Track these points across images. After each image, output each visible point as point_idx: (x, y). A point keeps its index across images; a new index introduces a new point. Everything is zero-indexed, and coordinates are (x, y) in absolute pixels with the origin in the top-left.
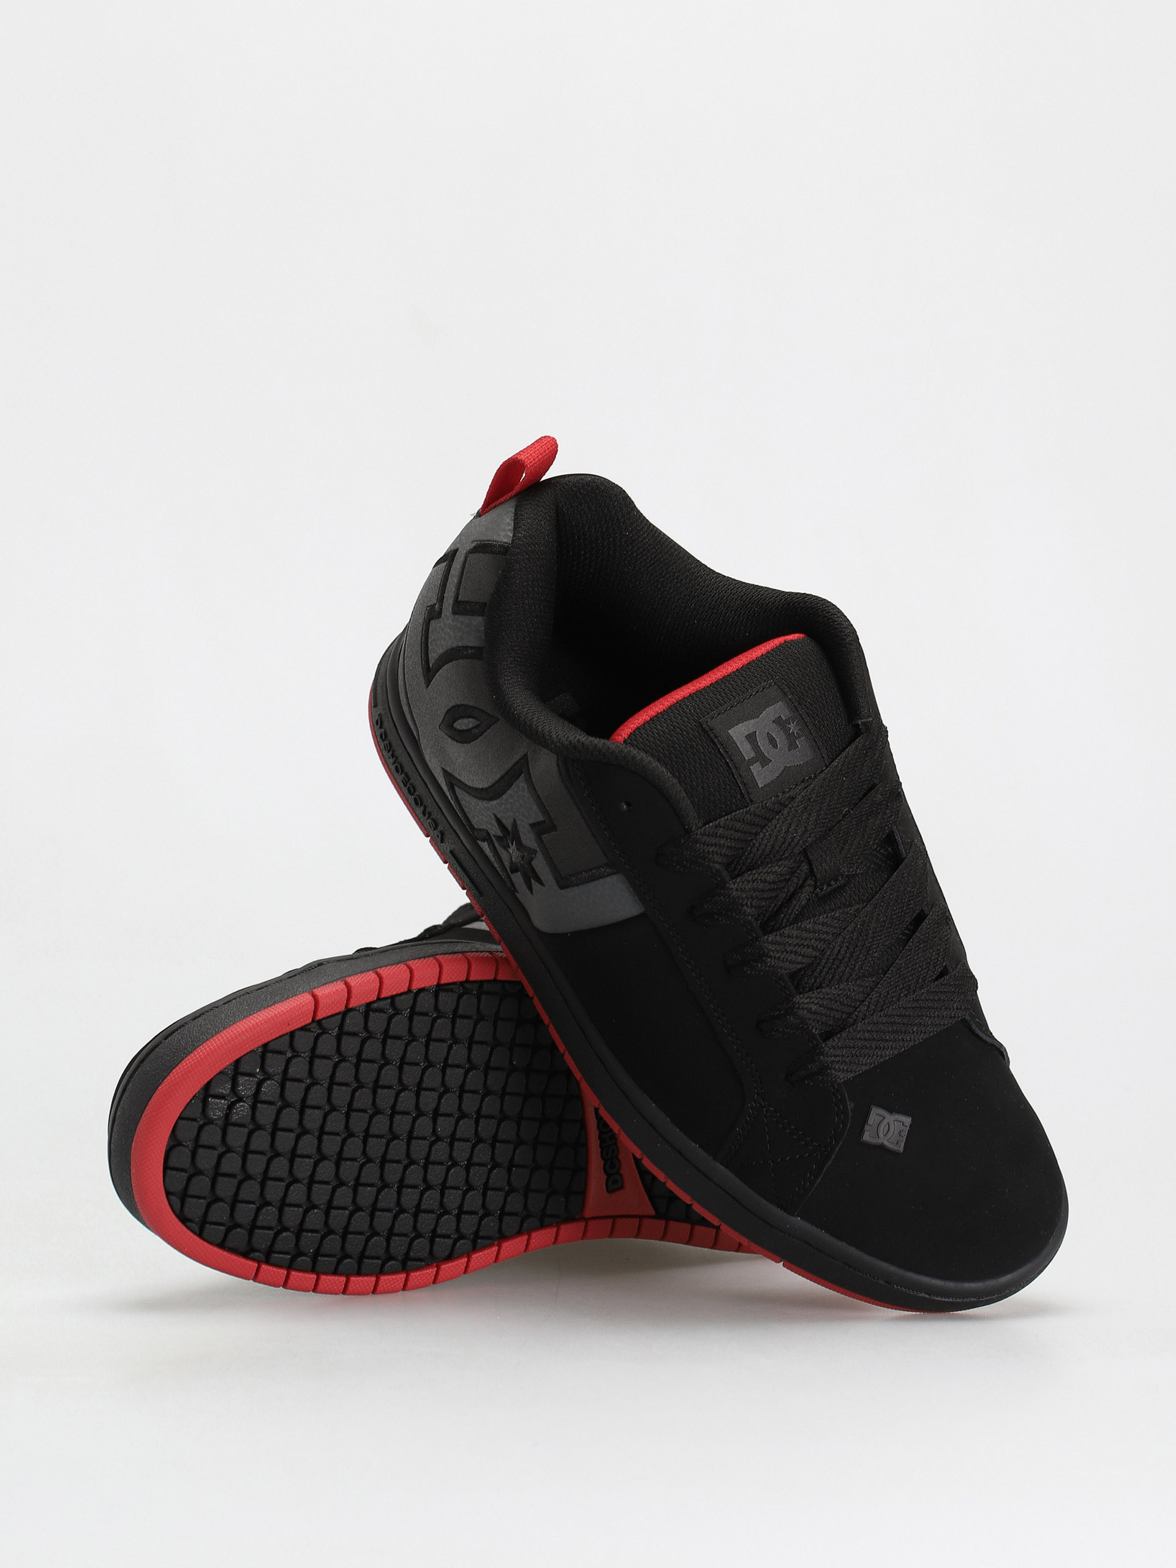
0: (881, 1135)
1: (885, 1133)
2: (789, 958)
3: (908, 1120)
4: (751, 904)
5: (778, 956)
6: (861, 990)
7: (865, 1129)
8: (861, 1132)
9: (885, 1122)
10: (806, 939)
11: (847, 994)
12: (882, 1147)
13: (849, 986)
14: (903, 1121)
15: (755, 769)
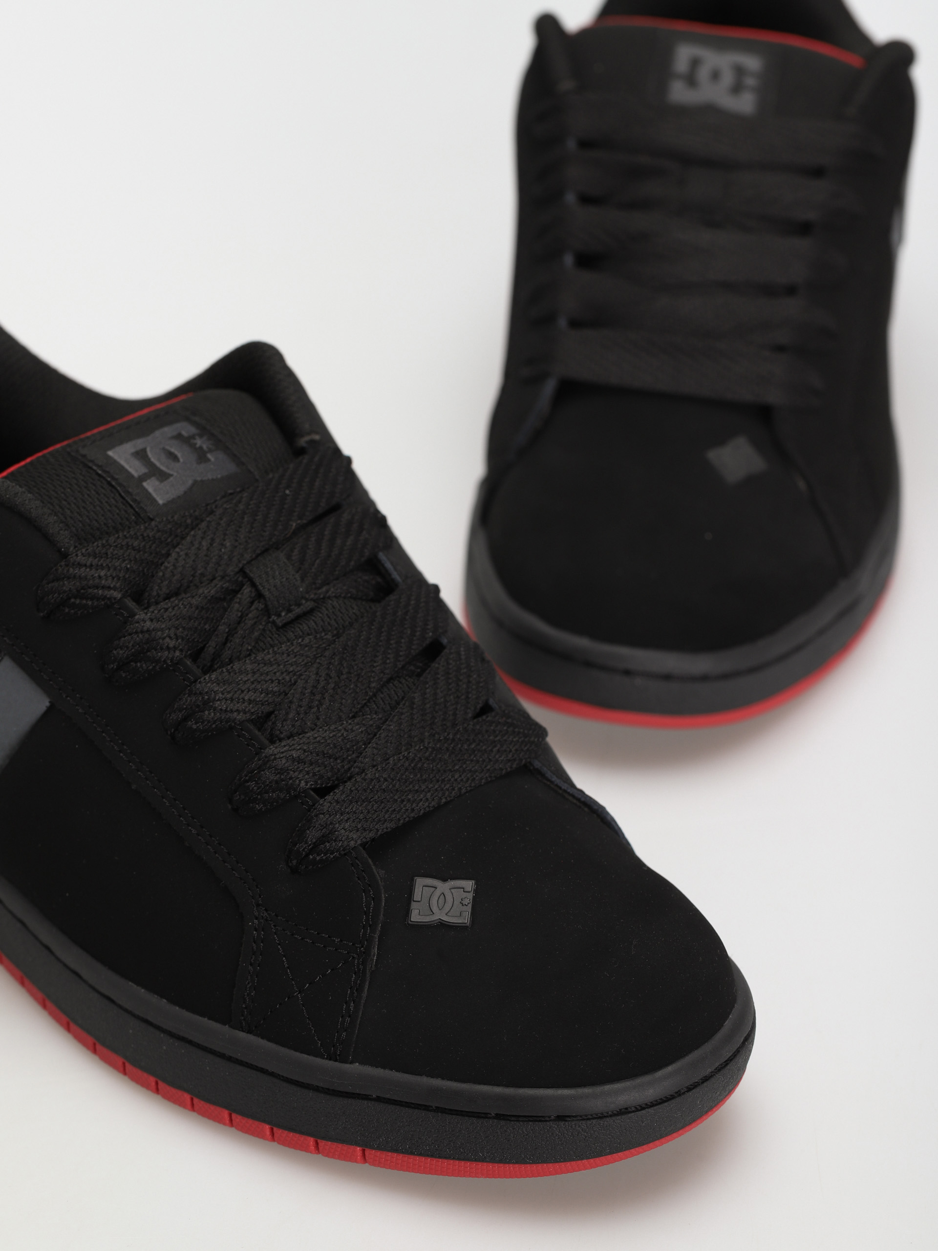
0: (435, 909)
1: (441, 905)
2: (246, 698)
3: (469, 885)
4: (176, 634)
5: (229, 696)
6: (363, 729)
7: (412, 907)
8: (407, 912)
9: (438, 893)
10: (267, 674)
11: (343, 734)
12: (442, 925)
13: (344, 726)
14: (464, 886)
15: (150, 485)
